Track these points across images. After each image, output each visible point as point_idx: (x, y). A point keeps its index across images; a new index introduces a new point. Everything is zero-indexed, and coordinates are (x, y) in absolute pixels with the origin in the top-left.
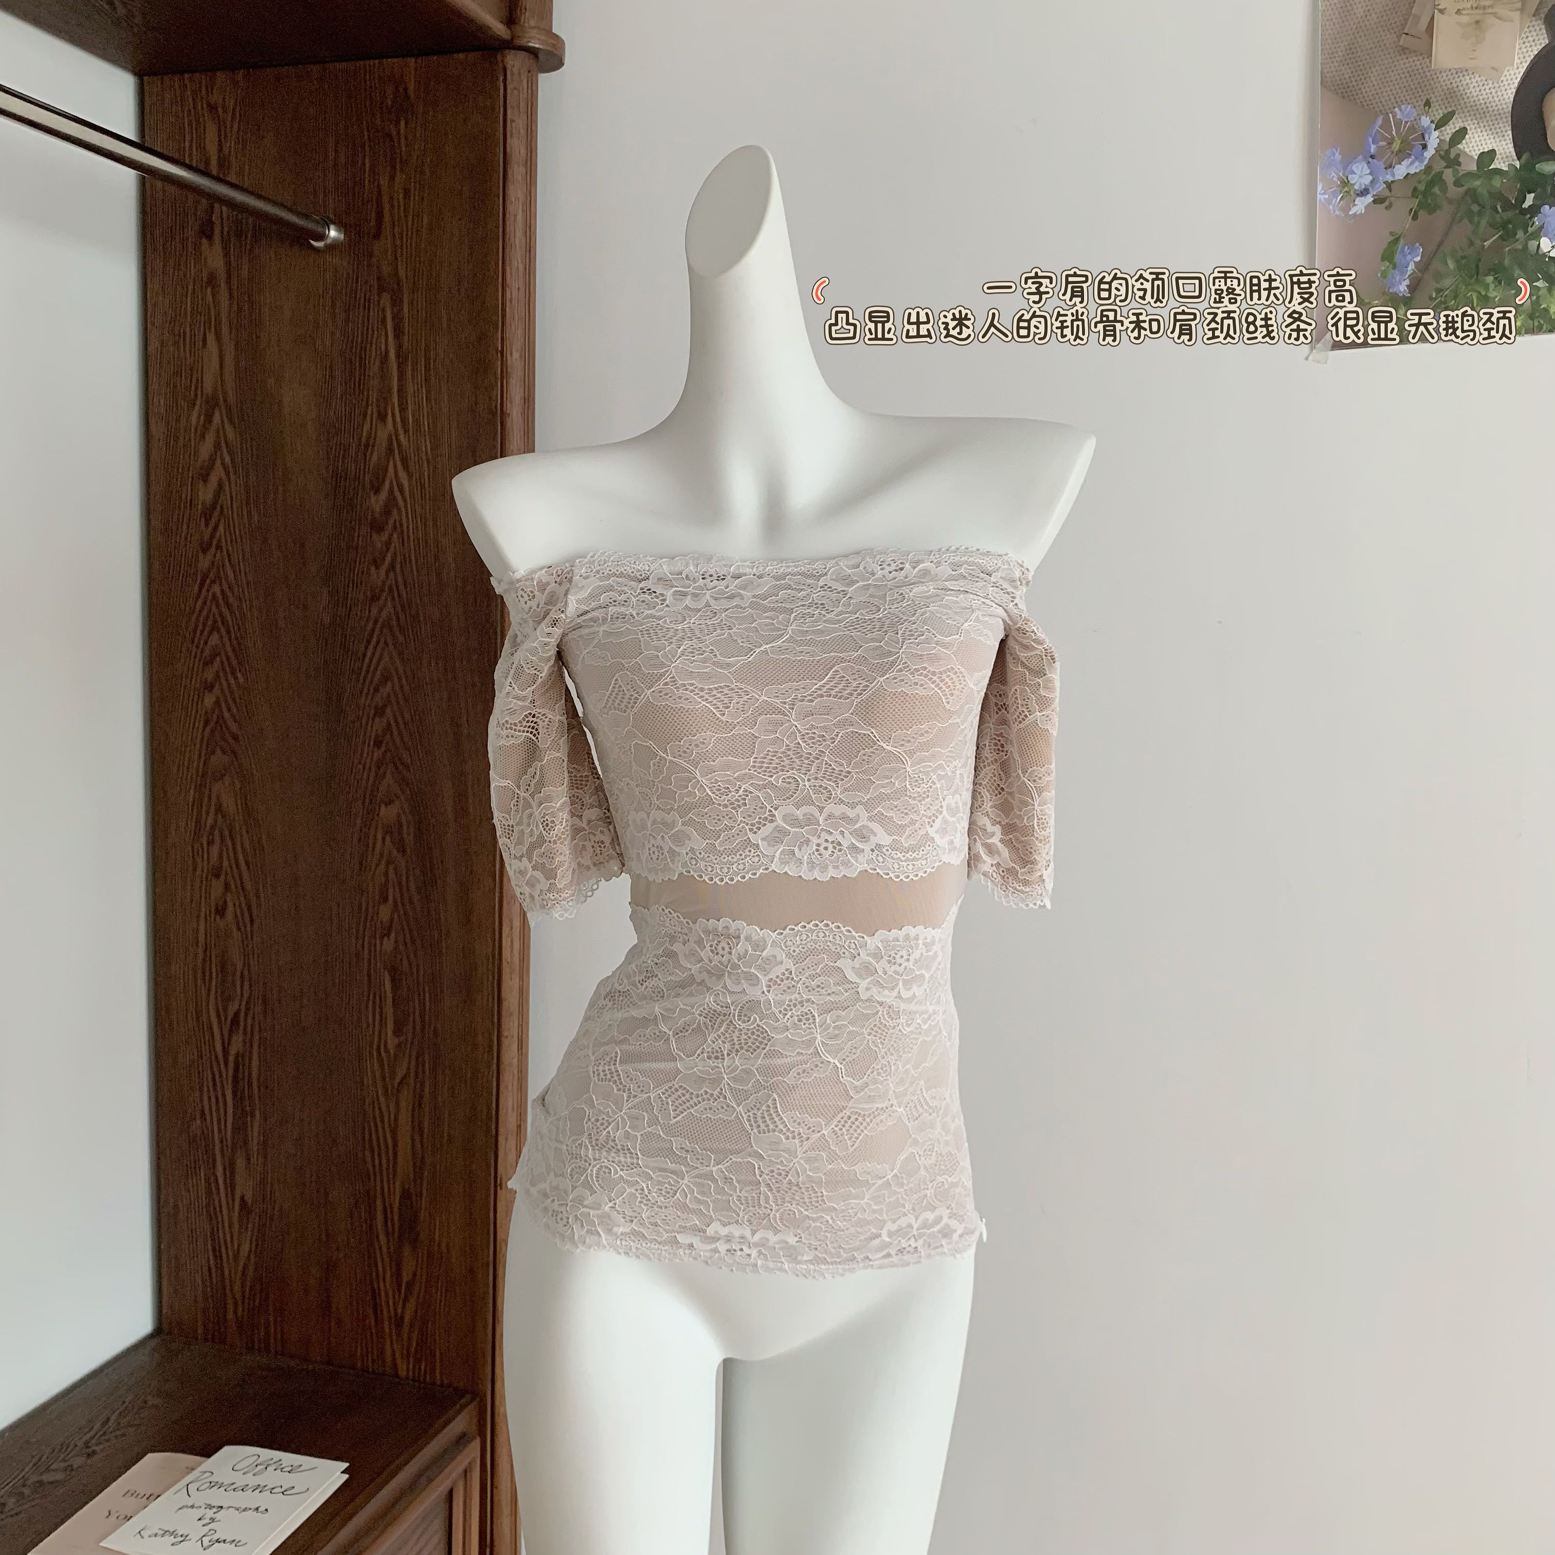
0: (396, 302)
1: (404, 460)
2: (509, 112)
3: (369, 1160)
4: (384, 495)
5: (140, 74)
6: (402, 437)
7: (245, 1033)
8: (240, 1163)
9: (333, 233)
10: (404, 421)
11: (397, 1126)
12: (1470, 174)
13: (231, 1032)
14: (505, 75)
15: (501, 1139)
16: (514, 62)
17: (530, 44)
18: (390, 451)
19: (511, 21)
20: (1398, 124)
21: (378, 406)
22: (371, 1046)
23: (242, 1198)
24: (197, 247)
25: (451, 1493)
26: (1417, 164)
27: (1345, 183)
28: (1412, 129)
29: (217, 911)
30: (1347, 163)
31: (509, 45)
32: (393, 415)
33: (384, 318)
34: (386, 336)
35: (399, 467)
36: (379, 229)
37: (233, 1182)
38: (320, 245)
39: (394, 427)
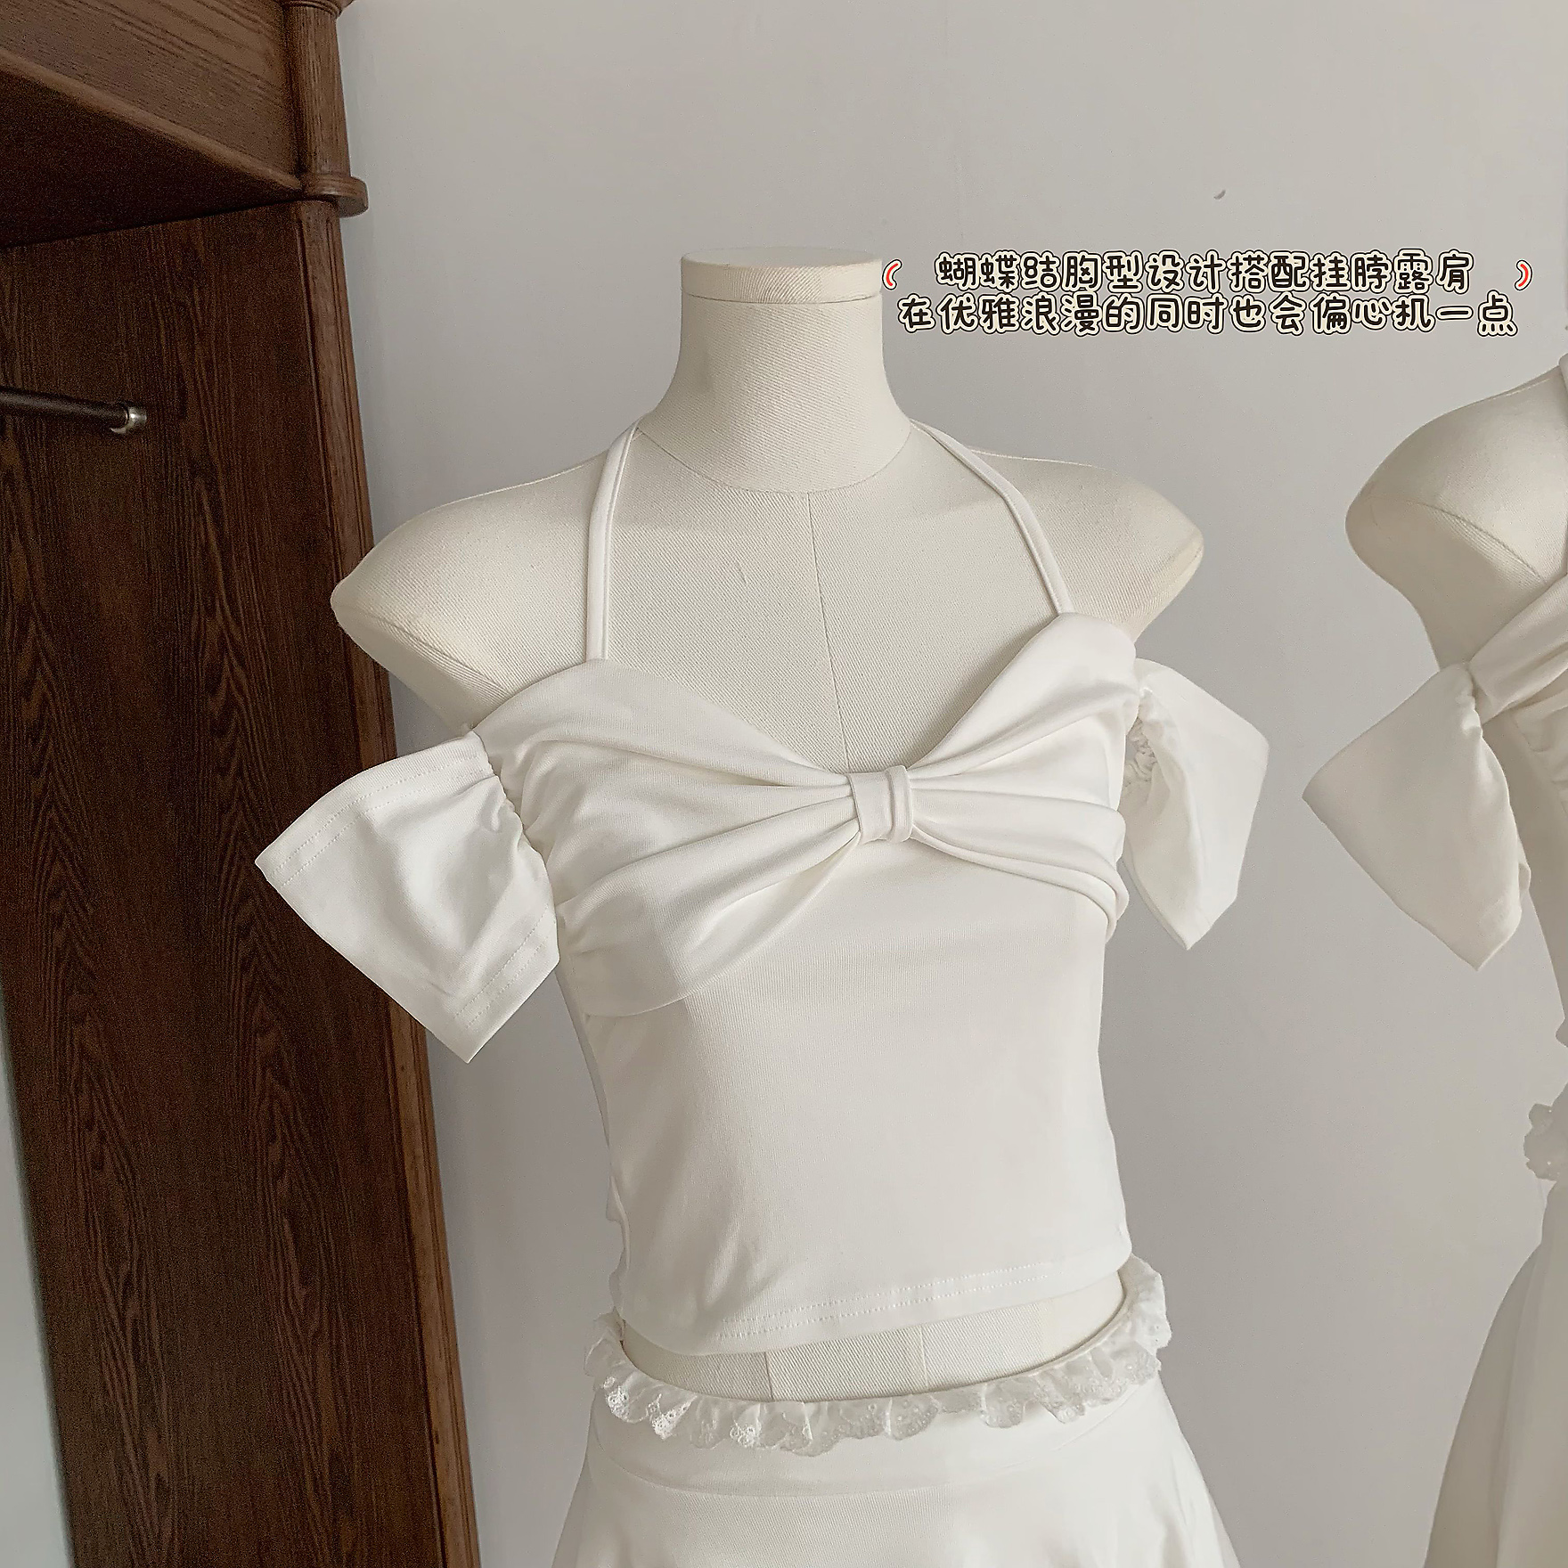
0: (211, 486)
1: (238, 656)
2: (310, 267)
3: (290, 1425)
4: (221, 695)
6: (234, 632)
7: (140, 1297)
8: (151, 1438)
9: (133, 416)
10: (234, 611)
11: (317, 1387)
13: (125, 1298)
14: (300, 229)
15: (431, 1389)
16: (310, 213)
17: (325, 193)
18: (224, 648)
19: (301, 167)
21: (205, 600)
22: (278, 1299)
23: (159, 1479)
29: (95, 1167)
31: (301, 196)
32: (222, 608)
33: (201, 505)
34: (205, 523)
35: (235, 663)
36: (183, 409)
37: (145, 1458)
38: (122, 430)
39: (225, 618)
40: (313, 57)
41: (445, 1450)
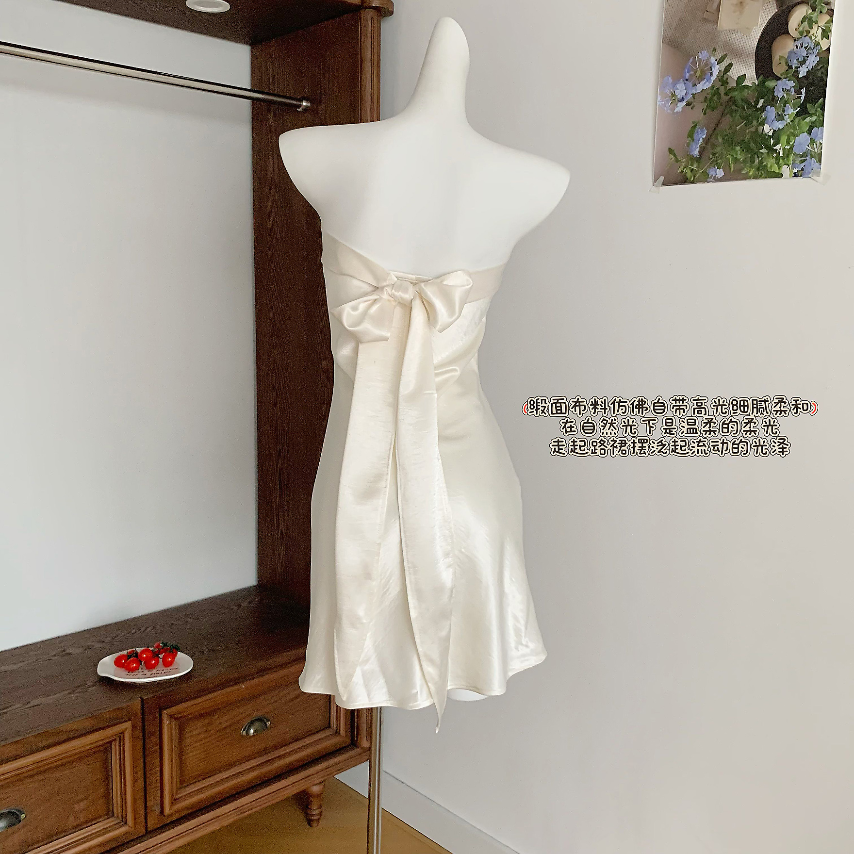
12: (733, 89)
20: (700, 61)
26: (707, 83)
27: (673, 95)
28: (706, 65)
30: (674, 84)
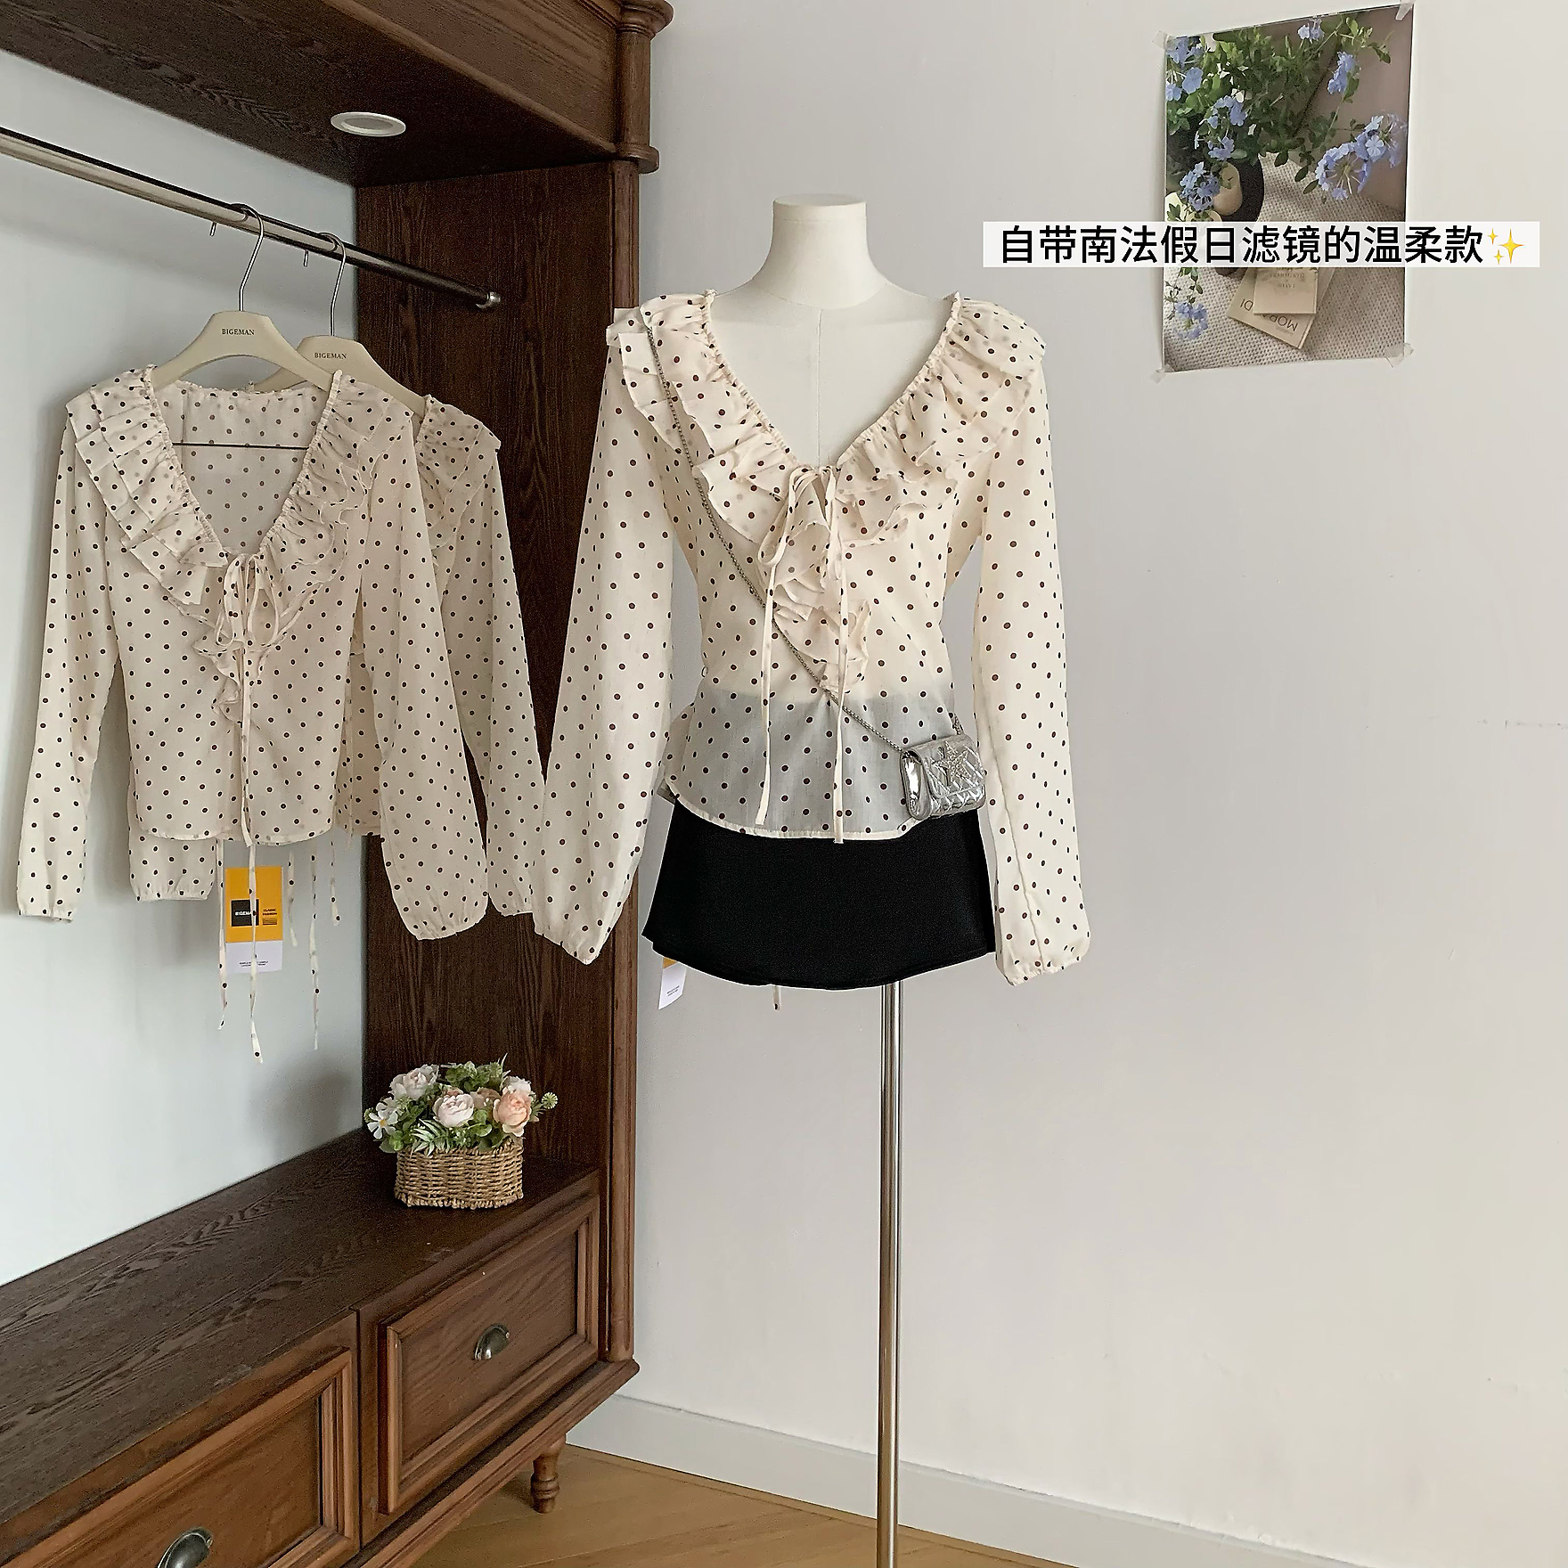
0: (537, 347)
1: (543, 465)
2: (616, 206)
3: (521, 990)
4: (530, 490)
5: (357, 185)
6: (543, 449)
8: (428, 994)
9: (492, 298)
10: (543, 434)
11: (540, 962)
14: (613, 178)
15: (617, 970)
16: (620, 168)
17: (632, 156)
18: (533, 459)
19: (618, 135)
21: (525, 425)
23: (429, 1022)
24: (397, 310)
25: (577, 1233)
31: (617, 157)
32: (536, 432)
33: (529, 360)
34: (530, 372)
35: (540, 470)
36: (525, 295)
37: (422, 1008)
38: (483, 307)
39: (537, 440)
40: (633, 65)
41: (622, 1015)
